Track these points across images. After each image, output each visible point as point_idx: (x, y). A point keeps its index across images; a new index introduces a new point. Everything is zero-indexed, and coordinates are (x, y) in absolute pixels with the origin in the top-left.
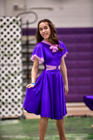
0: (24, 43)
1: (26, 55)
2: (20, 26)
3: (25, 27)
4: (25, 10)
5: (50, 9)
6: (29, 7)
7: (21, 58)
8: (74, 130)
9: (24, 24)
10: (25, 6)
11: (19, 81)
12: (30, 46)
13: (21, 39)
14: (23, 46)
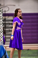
0: (4, 19)
1: (4, 25)
2: (2, 12)
3: (4, 13)
4: (4, 5)
5: (14, 5)
6: (6, 4)
7: (2, 26)
8: (24, 55)
9: (4, 12)
10: (4, 4)
11: (1, 35)
12: (6, 21)
13: (2, 18)
14: (3, 20)
